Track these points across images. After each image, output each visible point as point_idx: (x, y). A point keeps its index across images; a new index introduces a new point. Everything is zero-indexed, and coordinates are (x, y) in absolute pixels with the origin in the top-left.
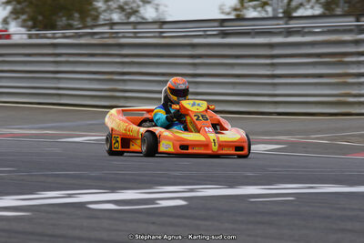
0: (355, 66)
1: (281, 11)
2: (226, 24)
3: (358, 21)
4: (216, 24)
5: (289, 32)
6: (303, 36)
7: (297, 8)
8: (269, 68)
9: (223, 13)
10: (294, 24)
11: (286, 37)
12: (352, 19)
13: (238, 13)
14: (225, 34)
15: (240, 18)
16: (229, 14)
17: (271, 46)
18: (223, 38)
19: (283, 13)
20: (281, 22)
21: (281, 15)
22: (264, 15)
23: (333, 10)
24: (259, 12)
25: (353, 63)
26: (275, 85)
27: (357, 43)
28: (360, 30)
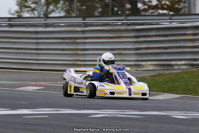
0: (82, 45)
1: (42, 13)
2: (12, 20)
3: (84, 20)
4: (6, 20)
5: (47, 26)
6: (54, 28)
7: (51, 12)
8: (35, 45)
9: (10, 14)
10: (49, 21)
11: (45, 28)
12: (81, 19)
13: (19, 14)
14: (11, 26)
15: (20, 17)
16: (13, 14)
18: (10, 28)
19: (44, 15)
20: (42, 20)
21: (42, 16)
22: (33, 16)
23: (71, 14)
24: (30, 14)
25: (81, 43)
26: (38, 54)
27: (83, 32)
28: (86, 25)
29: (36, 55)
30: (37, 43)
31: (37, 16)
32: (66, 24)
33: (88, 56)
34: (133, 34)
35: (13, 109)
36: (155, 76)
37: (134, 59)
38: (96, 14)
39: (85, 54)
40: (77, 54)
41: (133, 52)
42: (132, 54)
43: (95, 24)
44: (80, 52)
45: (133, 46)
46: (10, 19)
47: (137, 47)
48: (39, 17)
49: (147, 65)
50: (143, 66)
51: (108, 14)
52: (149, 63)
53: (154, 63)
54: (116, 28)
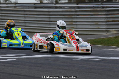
3: (77, 5)
4: (33, 4)
5: (56, 8)
6: (59, 9)
8: (48, 19)
9: (36, 1)
10: (57, 5)
12: (76, 4)
14: (35, 8)
15: (41, 3)
16: (38, 1)
17: (49, 12)
19: (55, 1)
20: (54, 4)
21: (54, 2)
22: (49, 2)
23: (71, 1)
25: (75, 18)
26: (50, 24)
28: (78, 8)
30: (50, 18)
31: (51, 2)
33: (79, 25)
34: (105, 13)
36: (116, 37)
37: (105, 27)
38: (87, 1)
39: (77, 24)
40: (72, 24)
41: (105, 23)
42: (104, 24)
43: (86, 7)
44: (74, 23)
45: (104, 20)
46: (35, 4)
47: (107, 20)
48: (53, 3)
49: (112, 31)
50: (110, 31)
51: (93, 1)
52: (114, 30)
53: (116, 30)
54: (95, 9)
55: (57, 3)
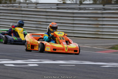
0: (101, 22)
1: (78, 1)
2: (59, 5)
3: (104, 6)
4: (55, 5)
5: (80, 9)
6: (84, 10)
7: (84, 1)
8: (72, 21)
9: (58, 1)
10: (82, 6)
11: (79, 10)
12: (102, 5)
13: (64, 1)
14: (58, 8)
15: (64, 3)
16: (60, 1)
17: (73, 13)
18: (57, 10)
20: (78, 5)
21: (78, 3)
22: (73, 3)
23: (96, 2)
24: (71, 1)
26: (74, 27)
27: (102, 13)
28: (105, 9)
29: (72, 27)
30: (73, 20)
31: (75, 3)
32: (94, 9)
33: (105, 29)
35: (54, 61)
38: (113, 2)
39: (103, 28)
40: (98, 28)
43: (112, 9)
48: (76, 4)
55: (81, 3)
